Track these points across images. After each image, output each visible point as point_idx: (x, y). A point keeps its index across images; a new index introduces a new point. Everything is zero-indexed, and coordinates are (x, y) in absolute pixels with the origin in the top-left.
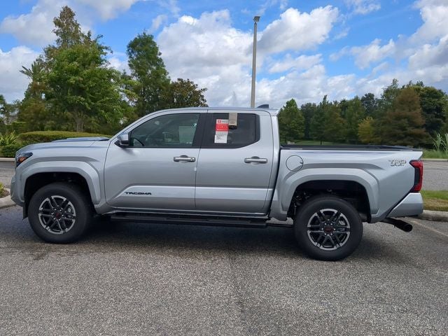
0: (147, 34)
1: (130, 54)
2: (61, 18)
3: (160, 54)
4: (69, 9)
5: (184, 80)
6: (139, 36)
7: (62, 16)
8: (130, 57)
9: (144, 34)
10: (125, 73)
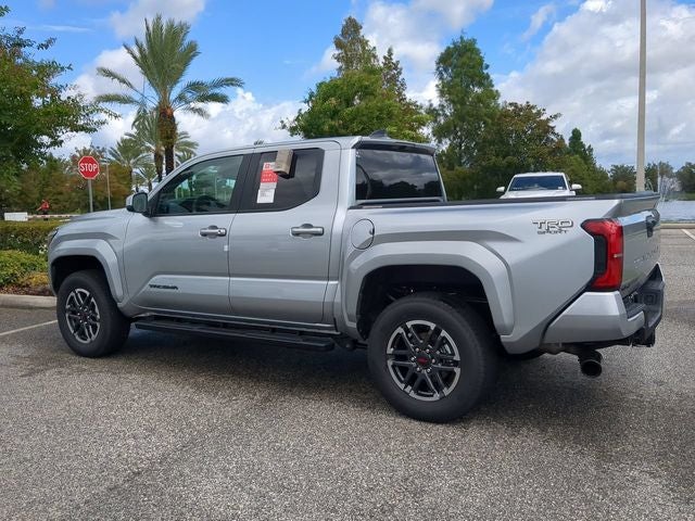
0: (465, 39)
1: (441, 73)
2: (342, 35)
3: (487, 67)
4: (354, 20)
5: (519, 103)
6: (454, 43)
7: (344, 33)
8: (441, 78)
9: (462, 38)
10: (431, 105)
